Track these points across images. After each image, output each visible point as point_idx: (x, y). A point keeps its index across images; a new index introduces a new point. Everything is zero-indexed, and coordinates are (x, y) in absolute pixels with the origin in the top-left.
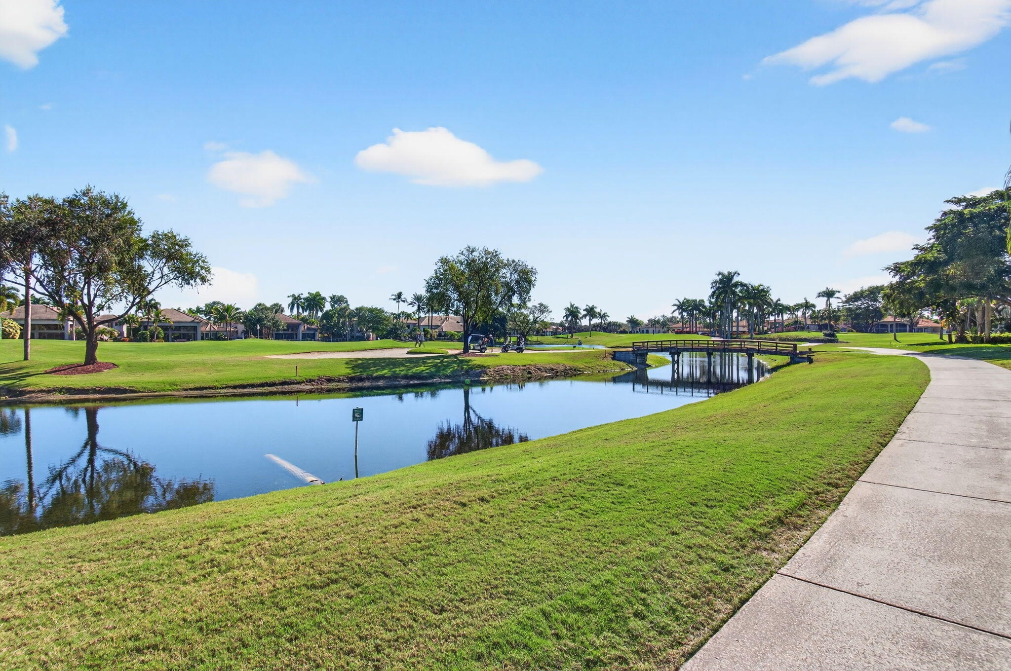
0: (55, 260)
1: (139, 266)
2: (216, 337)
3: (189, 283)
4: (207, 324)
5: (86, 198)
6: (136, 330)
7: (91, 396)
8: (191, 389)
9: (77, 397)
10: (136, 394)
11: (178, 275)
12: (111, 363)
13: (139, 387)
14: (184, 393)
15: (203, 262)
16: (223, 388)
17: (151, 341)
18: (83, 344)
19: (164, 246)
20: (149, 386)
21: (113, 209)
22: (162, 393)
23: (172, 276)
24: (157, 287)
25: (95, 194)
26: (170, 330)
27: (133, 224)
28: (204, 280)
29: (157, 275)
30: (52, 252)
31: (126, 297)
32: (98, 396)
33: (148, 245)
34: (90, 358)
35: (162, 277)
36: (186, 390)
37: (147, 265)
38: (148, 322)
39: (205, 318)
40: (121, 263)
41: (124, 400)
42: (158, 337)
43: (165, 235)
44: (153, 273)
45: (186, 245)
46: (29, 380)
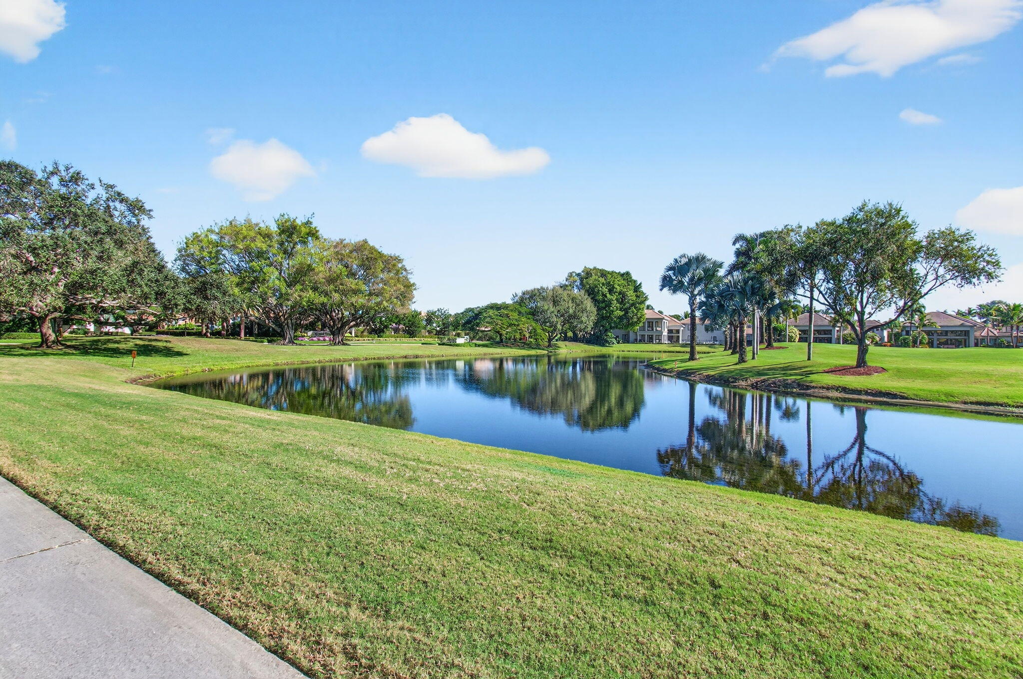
0: (835, 274)
1: (911, 270)
2: (996, 343)
3: (970, 282)
4: (984, 328)
5: (862, 214)
6: (897, 335)
7: (864, 397)
8: (972, 403)
9: (851, 396)
10: (907, 401)
11: (957, 274)
12: (879, 367)
13: (910, 393)
14: (963, 406)
15: (990, 255)
16: (1017, 407)
17: (913, 347)
18: (855, 348)
19: (939, 244)
20: (921, 393)
21: (886, 218)
22: (936, 403)
23: (948, 277)
24: (930, 290)
25: (870, 207)
26: (935, 335)
27: (907, 227)
28: (990, 276)
29: (931, 277)
30: (833, 267)
31: (895, 302)
32: (870, 398)
33: (922, 247)
34: (861, 361)
35: (936, 279)
36: (965, 403)
37: (920, 267)
38: (911, 327)
39: (979, 321)
40: (892, 270)
41: (895, 405)
42: (921, 343)
43: (943, 232)
44: (926, 275)
45: (968, 239)
46: (813, 377)
